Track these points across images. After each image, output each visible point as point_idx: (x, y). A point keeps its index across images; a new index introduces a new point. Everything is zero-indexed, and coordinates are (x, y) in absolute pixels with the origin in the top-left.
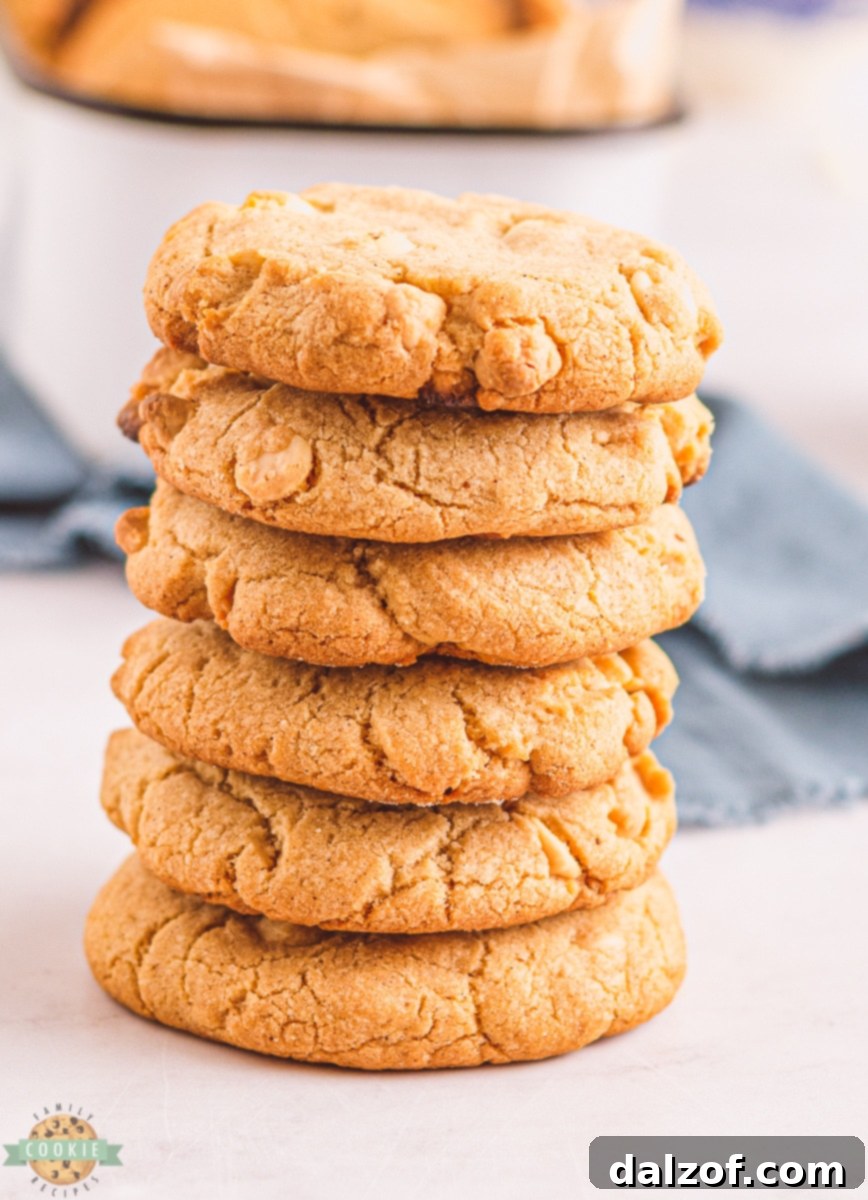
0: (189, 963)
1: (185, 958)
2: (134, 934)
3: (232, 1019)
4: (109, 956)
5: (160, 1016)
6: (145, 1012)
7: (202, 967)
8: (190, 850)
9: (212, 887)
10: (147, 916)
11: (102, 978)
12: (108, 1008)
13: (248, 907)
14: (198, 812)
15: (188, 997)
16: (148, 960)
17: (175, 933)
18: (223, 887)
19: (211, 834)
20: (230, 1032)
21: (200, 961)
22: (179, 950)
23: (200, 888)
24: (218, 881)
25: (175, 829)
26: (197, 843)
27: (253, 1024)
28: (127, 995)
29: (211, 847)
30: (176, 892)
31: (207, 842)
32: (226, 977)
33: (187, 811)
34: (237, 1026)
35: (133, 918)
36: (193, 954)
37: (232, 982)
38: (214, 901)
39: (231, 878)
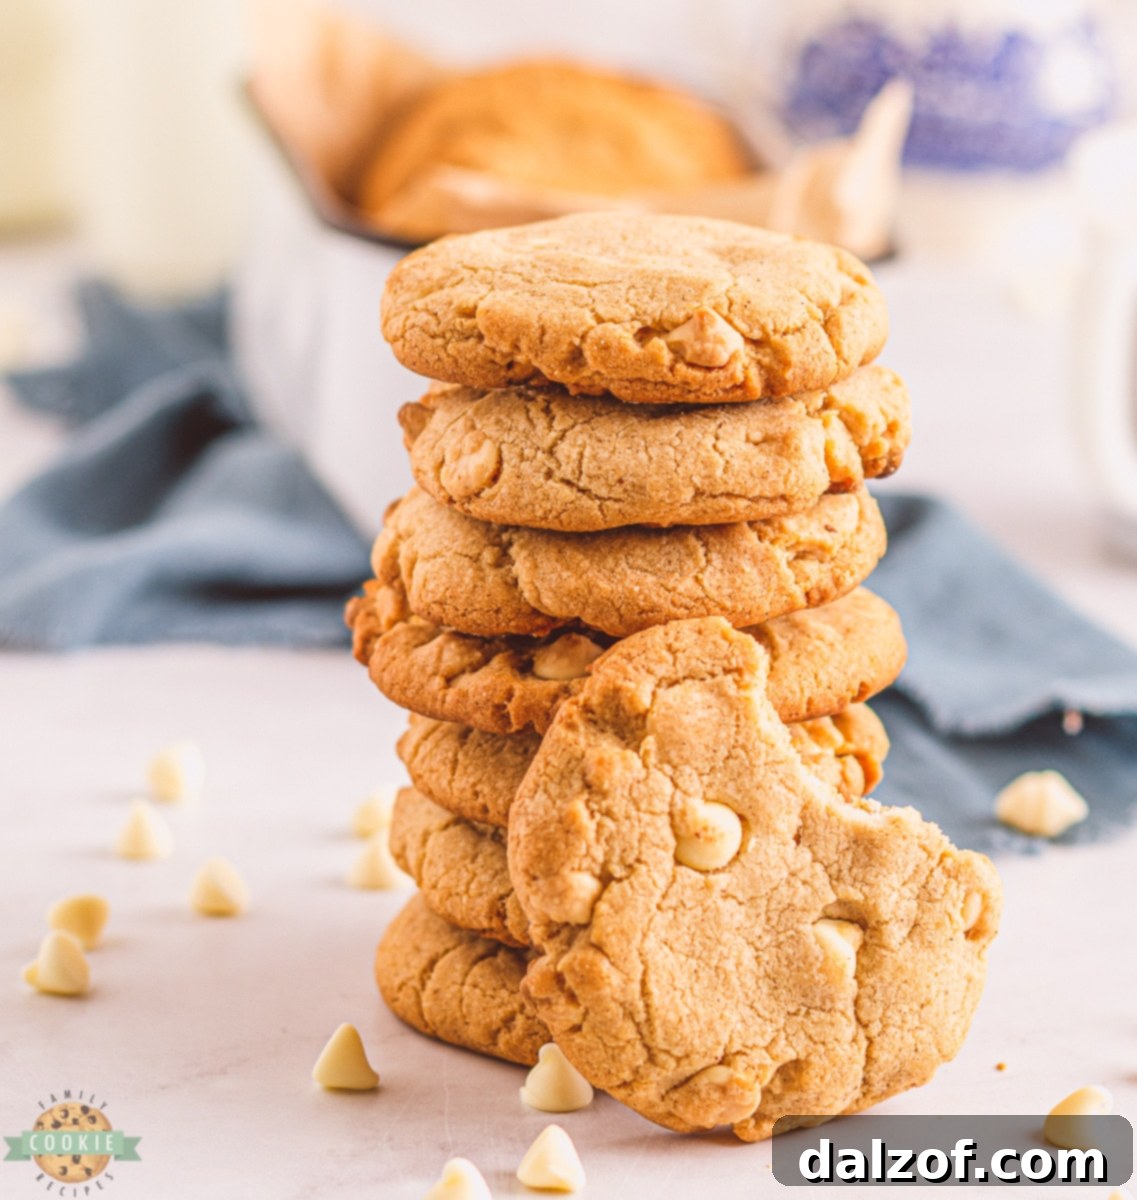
0: (466, 988)
1: (463, 984)
2: (418, 963)
3: (503, 1038)
4: (397, 982)
5: (441, 1033)
6: (428, 1031)
7: (478, 992)
8: (467, 891)
9: (485, 924)
10: (429, 947)
11: (390, 1000)
12: (394, 1027)
13: (517, 941)
14: (474, 859)
15: (464, 1017)
16: (430, 985)
17: (453, 964)
18: (495, 923)
19: (484, 878)
20: (501, 1048)
21: (475, 986)
22: (457, 976)
23: (475, 925)
24: (491, 919)
25: (453, 873)
26: (473, 886)
27: (521, 1041)
28: (412, 1015)
29: (485, 889)
30: (454, 927)
31: (481, 885)
32: (498, 1001)
33: (464, 858)
34: (507, 1043)
35: (417, 949)
36: (469, 980)
37: (502, 1004)
38: (487, 935)
39: (502, 916)
